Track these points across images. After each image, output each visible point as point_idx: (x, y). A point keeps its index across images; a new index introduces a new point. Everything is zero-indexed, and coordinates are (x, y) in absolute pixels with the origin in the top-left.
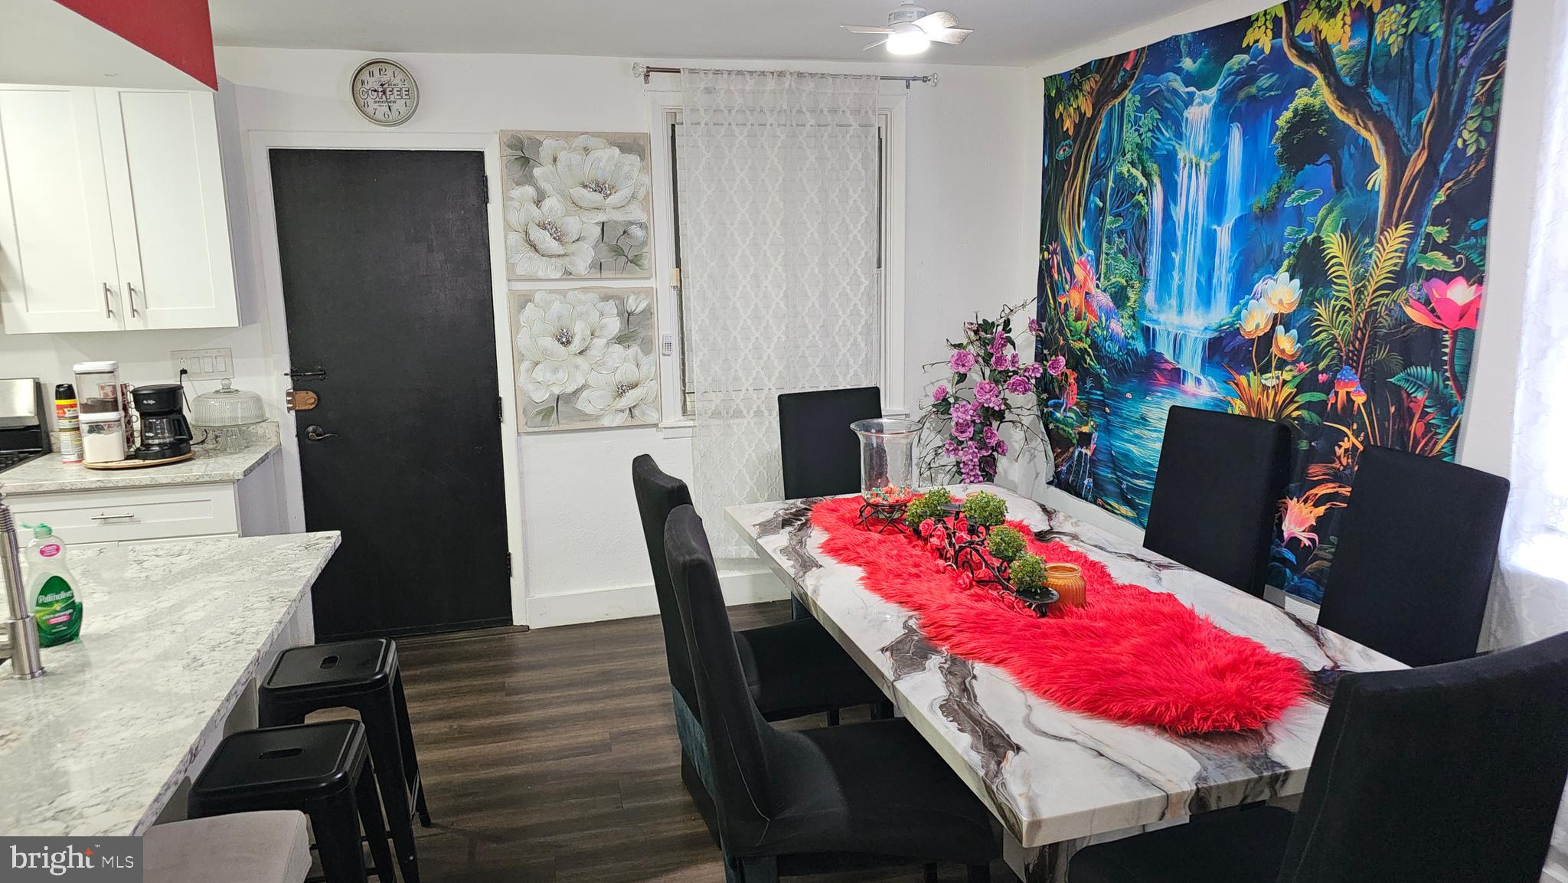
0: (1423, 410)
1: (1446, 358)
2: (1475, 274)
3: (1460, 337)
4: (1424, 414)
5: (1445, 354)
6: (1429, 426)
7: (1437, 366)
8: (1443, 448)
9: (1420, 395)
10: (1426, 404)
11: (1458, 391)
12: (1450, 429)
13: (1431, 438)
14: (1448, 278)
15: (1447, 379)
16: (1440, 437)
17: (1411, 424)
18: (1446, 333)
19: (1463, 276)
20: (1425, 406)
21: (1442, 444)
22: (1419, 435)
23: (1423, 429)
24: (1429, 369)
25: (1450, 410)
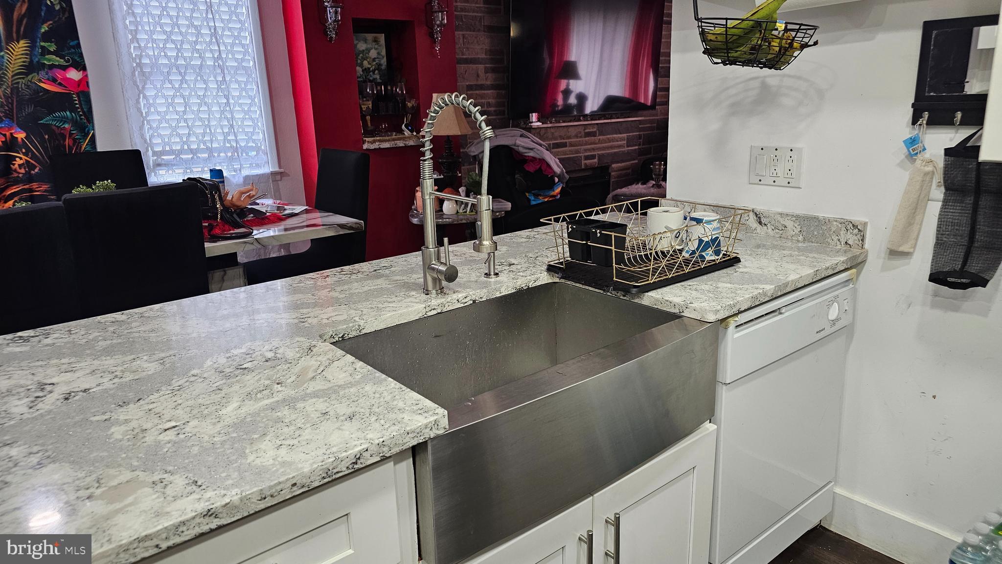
0: (70, 132)
1: (78, 106)
2: (81, 66)
3: (81, 95)
4: (71, 135)
5: (77, 104)
6: (75, 140)
7: (73, 110)
8: (85, 148)
9: (66, 126)
10: (71, 129)
11: (87, 120)
12: (86, 139)
13: (78, 145)
14: (65, 68)
15: (81, 115)
16: (82, 144)
17: (65, 141)
18: (74, 94)
19: (73, 67)
20: (71, 130)
21: (84, 147)
22: (71, 145)
23: (72, 142)
24: (68, 113)
25: (85, 129)
